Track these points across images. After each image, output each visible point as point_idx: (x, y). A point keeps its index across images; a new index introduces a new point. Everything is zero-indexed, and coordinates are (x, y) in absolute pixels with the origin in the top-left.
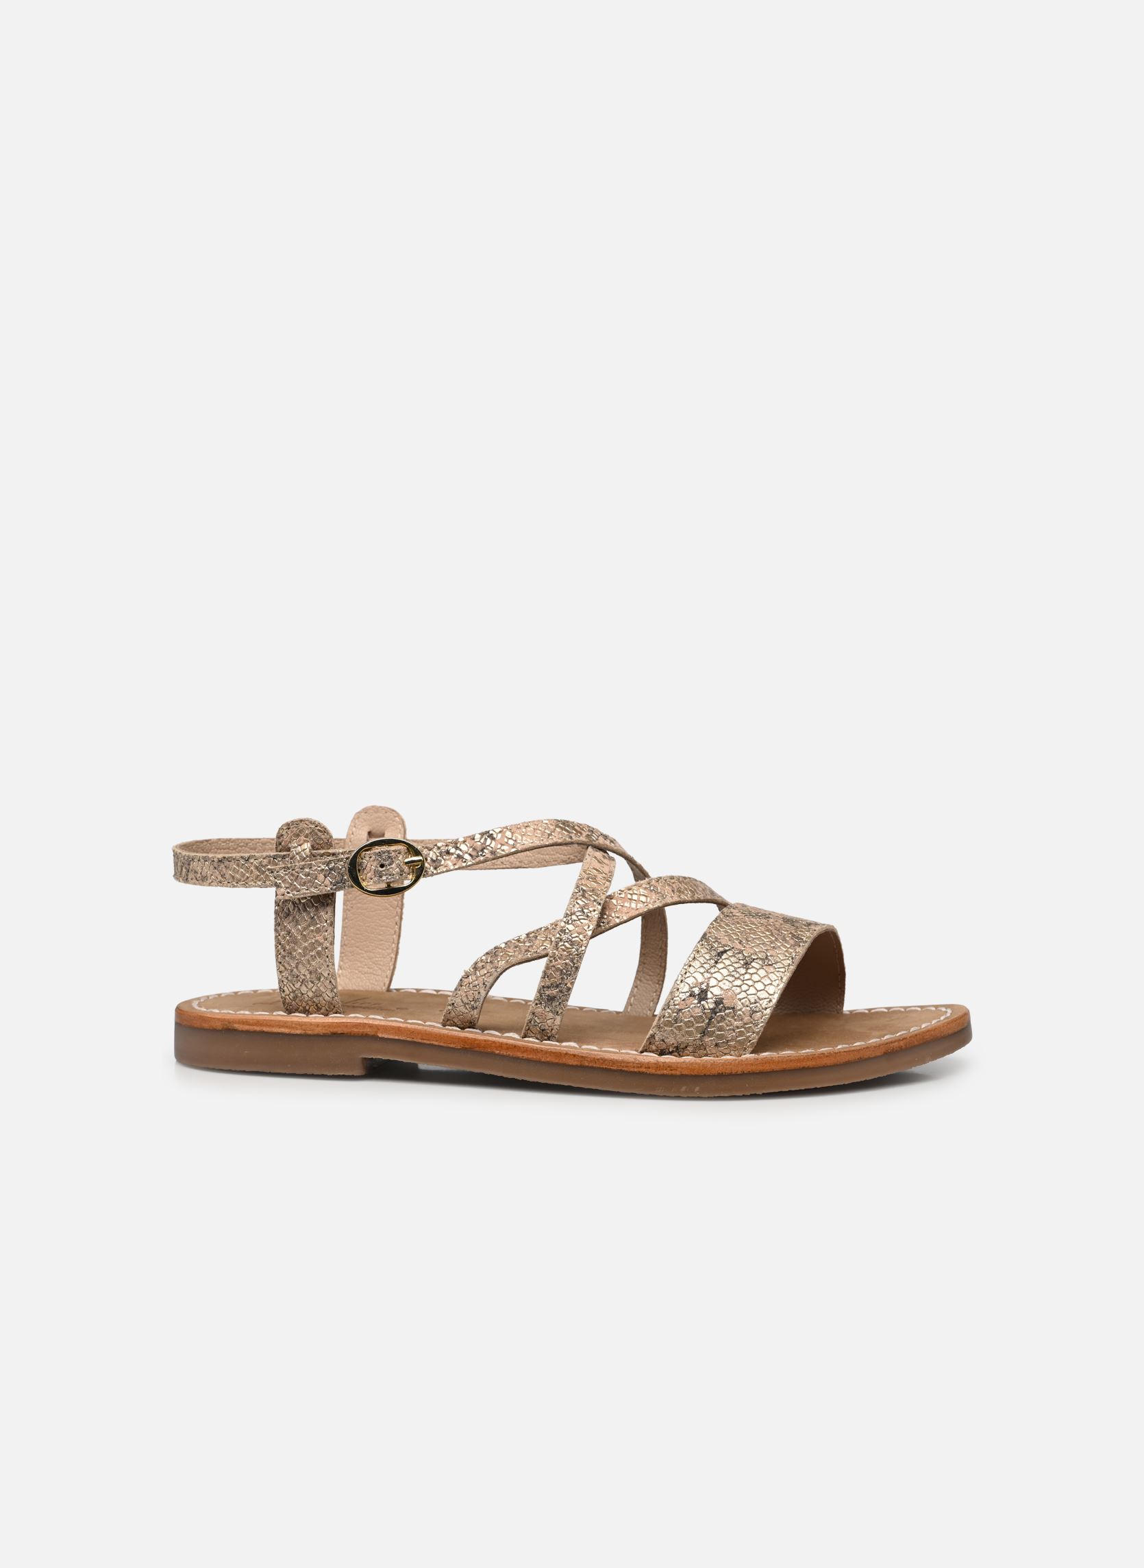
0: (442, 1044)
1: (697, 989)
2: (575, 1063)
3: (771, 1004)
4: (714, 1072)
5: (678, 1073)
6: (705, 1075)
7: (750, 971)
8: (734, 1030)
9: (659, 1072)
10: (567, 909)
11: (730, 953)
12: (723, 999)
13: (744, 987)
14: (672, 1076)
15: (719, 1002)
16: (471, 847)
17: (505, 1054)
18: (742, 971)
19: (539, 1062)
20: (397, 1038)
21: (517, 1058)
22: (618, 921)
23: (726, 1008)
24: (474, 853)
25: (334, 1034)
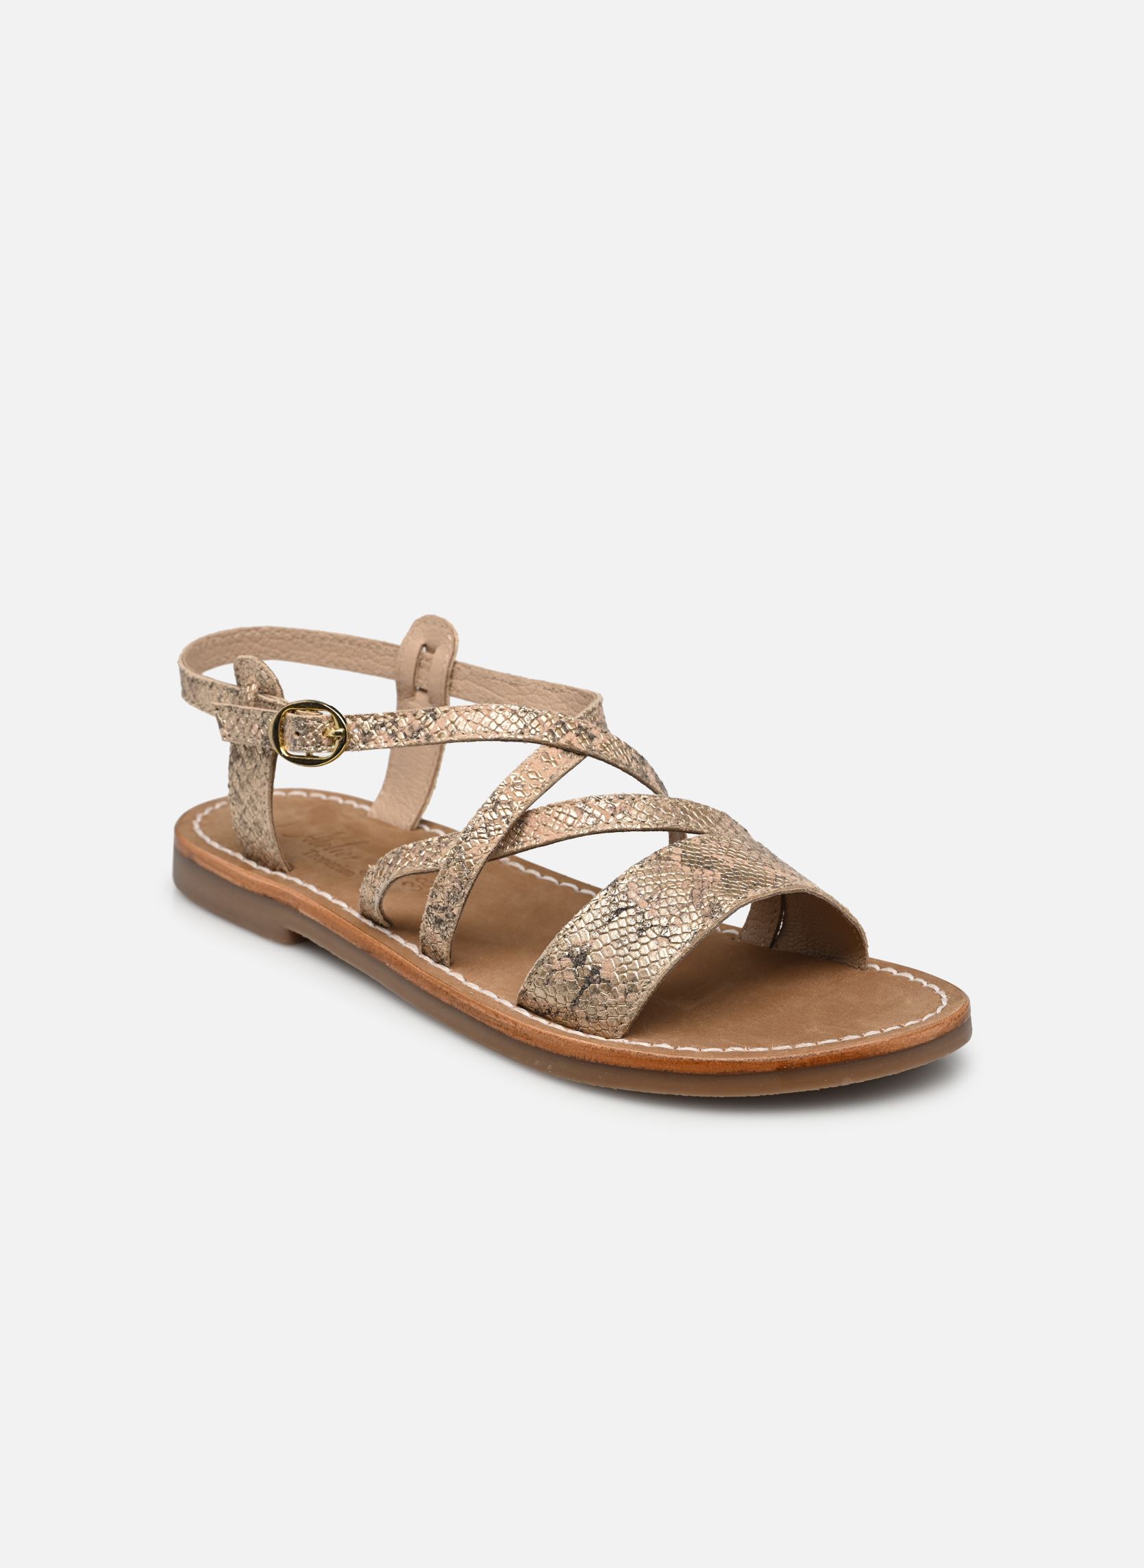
0: (347, 939)
1: (578, 949)
2: (447, 1002)
3: (650, 986)
4: (568, 1053)
5: (533, 1044)
6: (558, 1054)
7: (644, 940)
8: (606, 1008)
9: (516, 1038)
10: (469, 824)
11: (631, 912)
12: (600, 968)
13: (629, 959)
14: (527, 1045)
15: (596, 970)
16: (409, 725)
17: (393, 968)
18: (633, 938)
19: (417, 988)
20: (313, 918)
21: (402, 978)
22: (534, 843)
23: (601, 980)
24: (409, 733)
25: (265, 896)
